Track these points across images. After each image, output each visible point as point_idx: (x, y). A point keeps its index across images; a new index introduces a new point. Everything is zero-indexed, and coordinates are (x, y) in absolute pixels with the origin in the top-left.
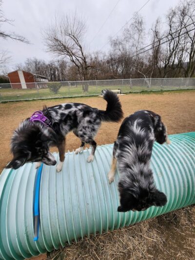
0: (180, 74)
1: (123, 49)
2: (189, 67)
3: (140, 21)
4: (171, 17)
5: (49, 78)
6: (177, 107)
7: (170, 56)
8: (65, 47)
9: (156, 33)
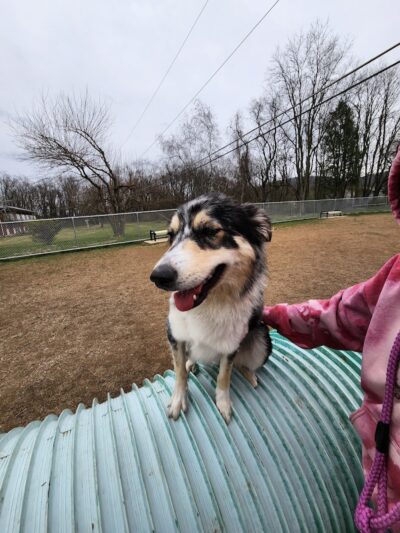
0: (289, 196)
1: (187, 156)
2: (299, 185)
3: (207, 112)
4: (256, 111)
5: (39, 212)
6: (291, 252)
7: (268, 168)
8: (65, 150)
9: (239, 134)
